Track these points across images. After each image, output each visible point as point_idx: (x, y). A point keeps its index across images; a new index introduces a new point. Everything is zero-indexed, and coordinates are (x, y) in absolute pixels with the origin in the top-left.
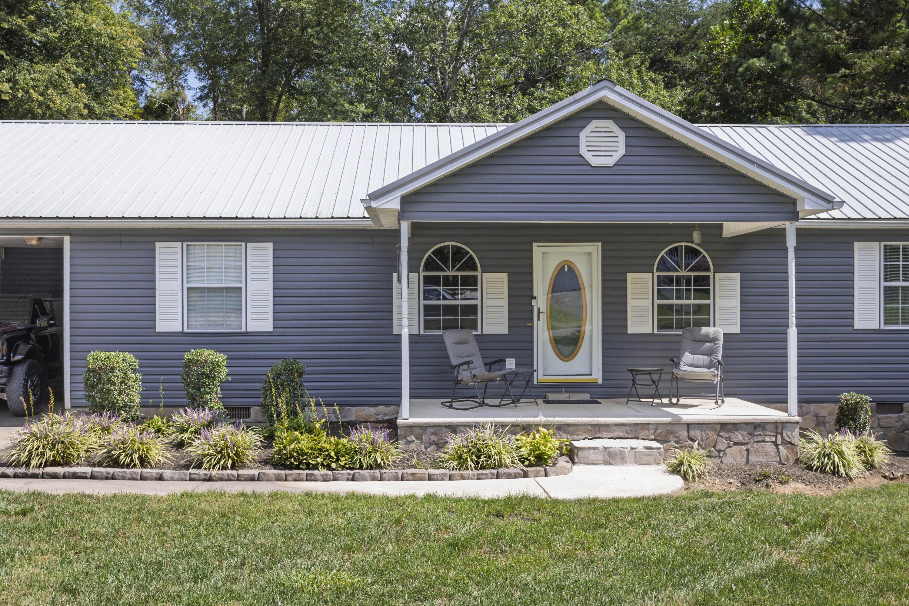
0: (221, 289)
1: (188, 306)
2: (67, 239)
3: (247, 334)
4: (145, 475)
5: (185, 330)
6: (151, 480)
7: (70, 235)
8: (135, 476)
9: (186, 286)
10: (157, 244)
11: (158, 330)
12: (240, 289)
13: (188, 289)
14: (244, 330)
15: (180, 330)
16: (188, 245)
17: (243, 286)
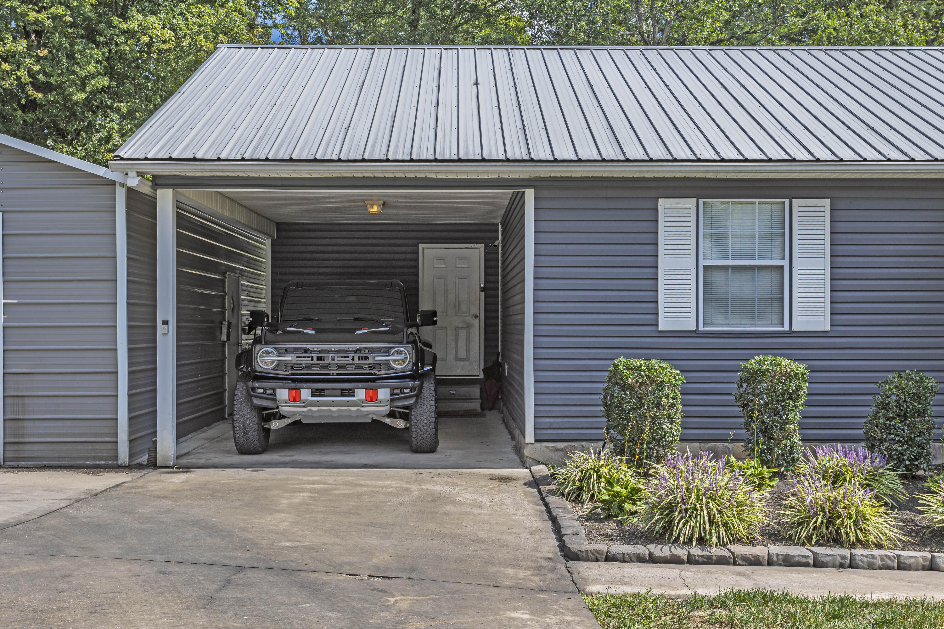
0: (752, 268)
1: (704, 293)
2: (530, 194)
3: (792, 333)
4: (908, 561)
5: (701, 328)
6: (917, 569)
7: (534, 187)
8: (889, 562)
9: (702, 262)
10: (660, 200)
11: (661, 328)
12: (782, 267)
13: (706, 267)
14: (787, 328)
15: (694, 328)
16: (704, 203)
17: (785, 263)
